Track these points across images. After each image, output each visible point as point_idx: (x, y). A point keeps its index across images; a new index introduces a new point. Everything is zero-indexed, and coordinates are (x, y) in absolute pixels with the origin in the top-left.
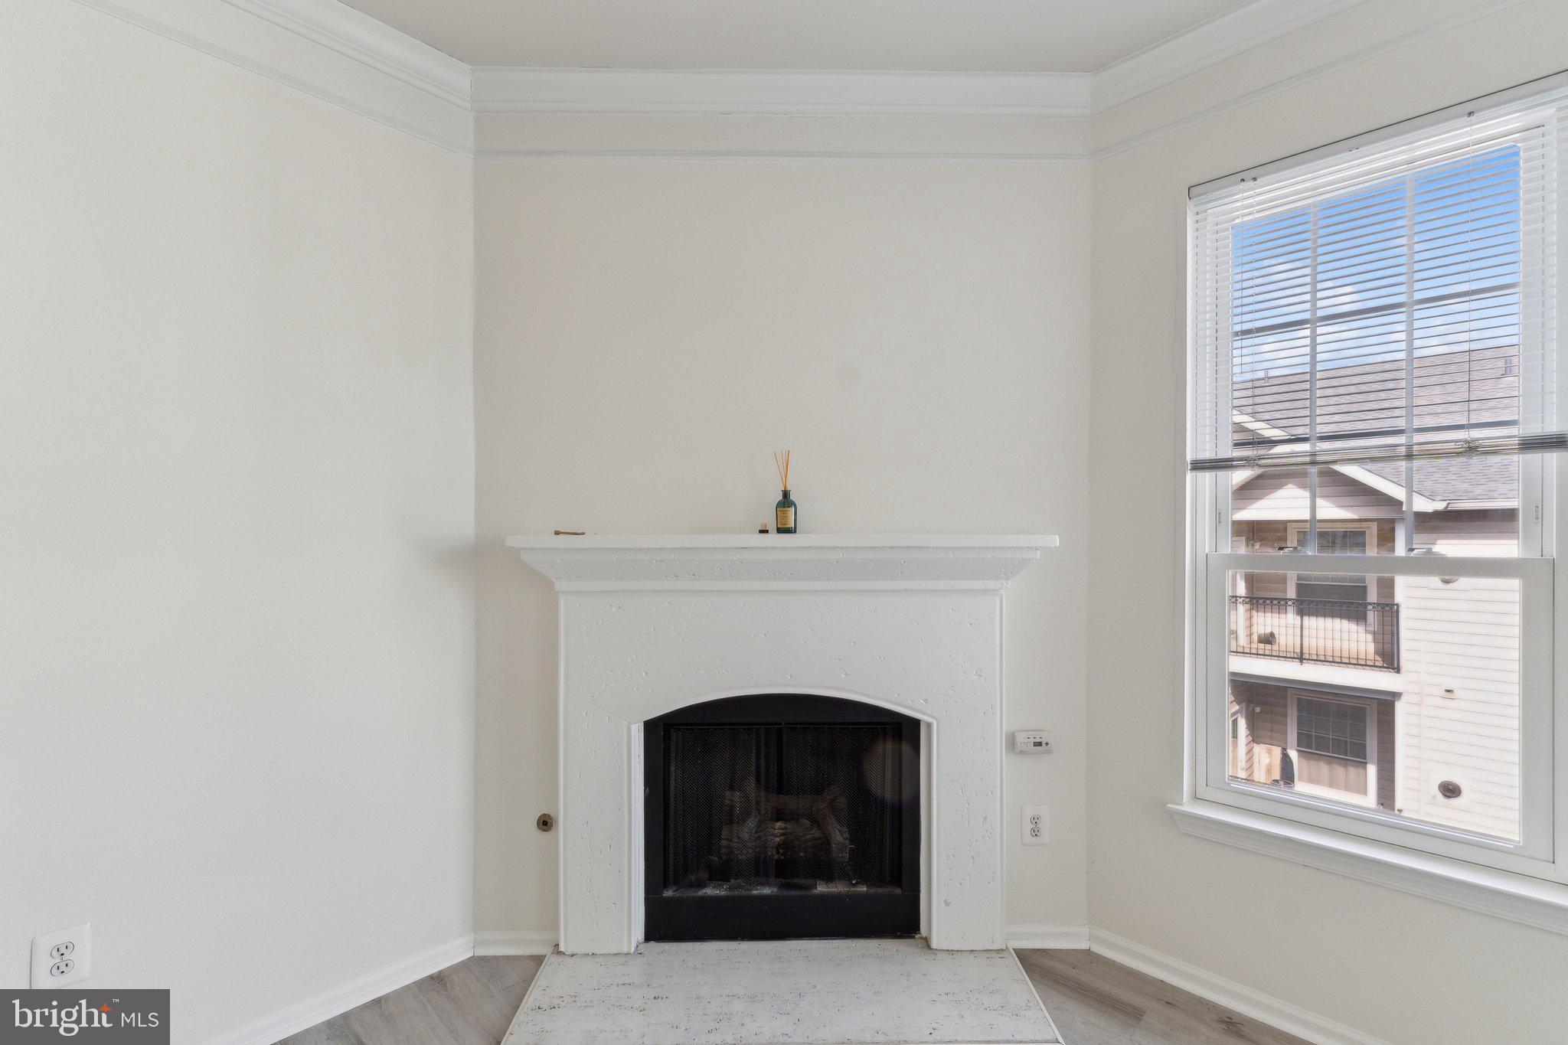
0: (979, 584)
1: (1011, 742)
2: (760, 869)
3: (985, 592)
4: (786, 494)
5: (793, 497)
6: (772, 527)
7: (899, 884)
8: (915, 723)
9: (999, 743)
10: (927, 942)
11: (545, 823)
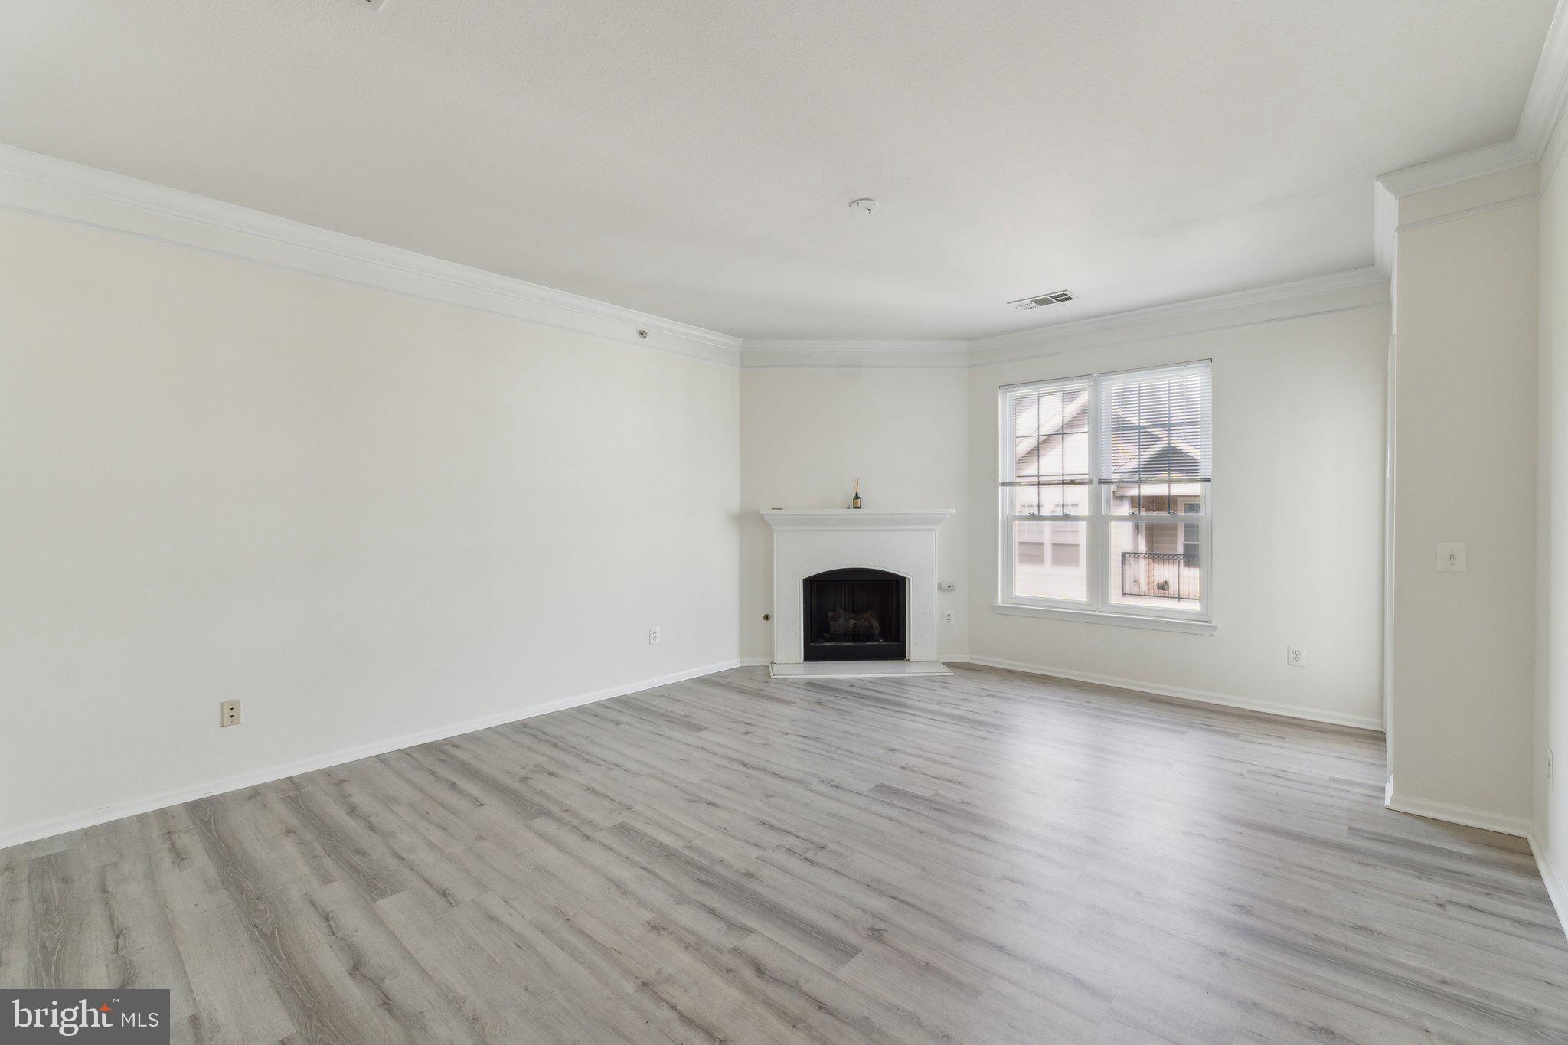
0: (927, 527)
1: (940, 588)
2: (846, 637)
3: (930, 530)
4: (857, 494)
5: (859, 495)
6: (852, 507)
7: (898, 641)
8: (904, 579)
9: (935, 587)
10: (909, 660)
11: (767, 617)
